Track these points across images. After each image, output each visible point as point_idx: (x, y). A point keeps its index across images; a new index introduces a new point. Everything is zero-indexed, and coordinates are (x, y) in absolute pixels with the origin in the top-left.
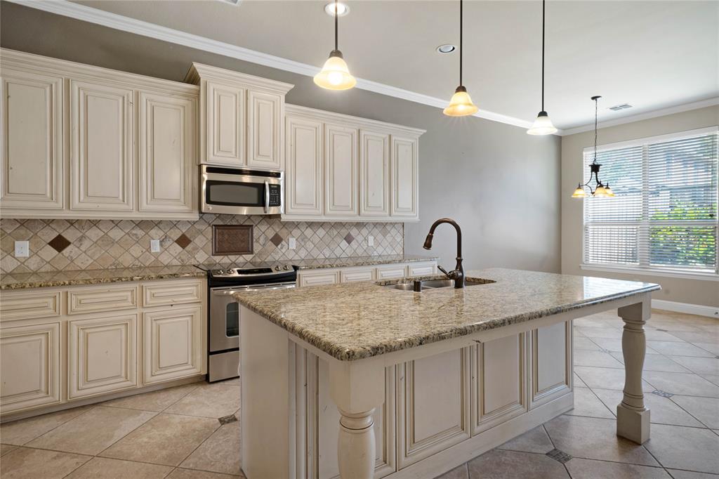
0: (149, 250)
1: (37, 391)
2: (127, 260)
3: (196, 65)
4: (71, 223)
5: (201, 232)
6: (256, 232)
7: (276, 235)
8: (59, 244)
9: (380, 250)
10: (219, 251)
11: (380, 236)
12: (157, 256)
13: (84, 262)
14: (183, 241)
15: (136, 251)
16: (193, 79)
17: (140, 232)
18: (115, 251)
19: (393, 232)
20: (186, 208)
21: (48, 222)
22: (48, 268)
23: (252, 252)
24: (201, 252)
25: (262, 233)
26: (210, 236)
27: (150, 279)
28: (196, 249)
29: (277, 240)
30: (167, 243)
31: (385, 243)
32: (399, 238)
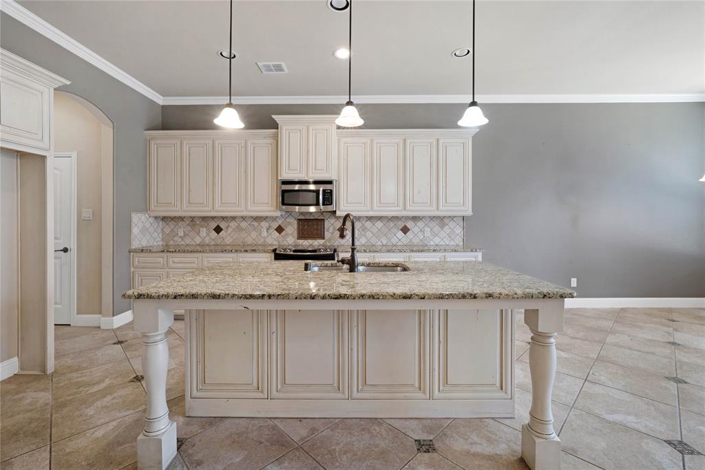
0: (260, 234)
2: (249, 240)
3: (273, 116)
4: (223, 218)
5: (290, 224)
6: (327, 224)
8: (218, 230)
9: (437, 240)
10: (300, 237)
11: (437, 229)
12: (265, 238)
13: (228, 241)
14: (280, 230)
15: (254, 235)
16: (275, 126)
17: (256, 224)
18: (243, 235)
19: (452, 224)
20: (272, 208)
21: (213, 218)
22: (213, 243)
23: (324, 238)
24: (291, 237)
25: (331, 226)
26: (296, 226)
28: (287, 235)
30: (271, 231)
31: (443, 234)
32: (459, 230)
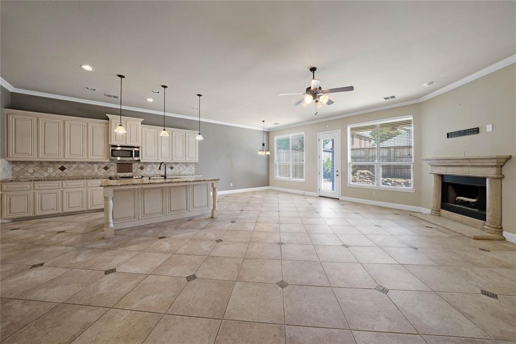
0: (93, 171)
1: (53, 209)
2: (86, 174)
3: (107, 115)
4: (67, 162)
5: (112, 165)
6: (133, 165)
7: (142, 166)
8: (62, 169)
9: (185, 172)
10: (118, 172)
11: (185, 167)
12: (96, 173)
13: (70, 174)
14: (106, 168)
15: (89, 171)
16: (108, 119)
17: (90, 165)
18: (81, 171)
19: (191, 166)
20: (104, 158)
21: (58, 162)
22: (59, 176)
23: (132, 172)
24: (113, 172)
25: (135, 166)
26: (116, 167)
27: (89, 179)
28: (110, 171)
29: (142, 168)
30: (100, 169)
31: (187, 169)
32: (193, 168)
